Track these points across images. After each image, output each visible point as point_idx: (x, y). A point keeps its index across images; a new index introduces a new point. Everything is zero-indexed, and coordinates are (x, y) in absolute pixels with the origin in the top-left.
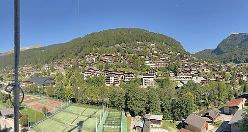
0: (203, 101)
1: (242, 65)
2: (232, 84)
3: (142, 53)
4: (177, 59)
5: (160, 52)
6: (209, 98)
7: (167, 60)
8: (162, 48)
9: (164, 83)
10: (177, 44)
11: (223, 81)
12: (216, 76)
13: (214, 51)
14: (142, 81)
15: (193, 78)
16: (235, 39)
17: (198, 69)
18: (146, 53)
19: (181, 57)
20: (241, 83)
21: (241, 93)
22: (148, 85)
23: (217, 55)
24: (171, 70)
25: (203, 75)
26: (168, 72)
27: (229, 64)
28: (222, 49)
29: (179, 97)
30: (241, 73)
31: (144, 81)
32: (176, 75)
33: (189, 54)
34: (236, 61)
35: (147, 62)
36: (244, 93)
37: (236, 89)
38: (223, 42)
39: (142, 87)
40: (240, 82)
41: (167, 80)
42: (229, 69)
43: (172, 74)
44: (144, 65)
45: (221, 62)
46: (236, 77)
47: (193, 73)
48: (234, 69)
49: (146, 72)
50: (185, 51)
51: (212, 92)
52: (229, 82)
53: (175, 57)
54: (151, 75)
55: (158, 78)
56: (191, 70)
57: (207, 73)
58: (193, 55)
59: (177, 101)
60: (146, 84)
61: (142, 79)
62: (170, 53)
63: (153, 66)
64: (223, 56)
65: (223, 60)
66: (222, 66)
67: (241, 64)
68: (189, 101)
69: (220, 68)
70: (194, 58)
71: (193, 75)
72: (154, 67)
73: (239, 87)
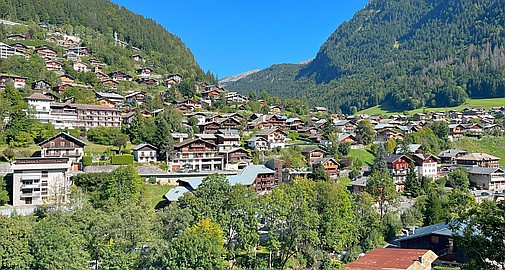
0: (263, 250)
1: (416, 118)
2: (377, 191)
3: (19, 67)
4: (168, 97)
5: (100, 70)
6: (287, 241)
7: (130, 101)
8: (110, 56)
9: (113, 188)
10: (172, 42)
11: (339, 180)
12: (313, 160)
13: (305, 71)
14: (10, 188)
15: (229, 166)
16: (386, 18)
17: (247, 134)
18: (37, 69)
19: (186, 90)
20: (412, 186)
21: (415, 229)
22: (38, 202)
23: (319, 82)
24: (144, 140)
25: (263, 157)
26: (130, 146)
27: (365, 115)
28: (336, 58)
29: (167, 238)
30: (413, 148)
31: (17, 186)
32: (161, 157)
33: (215, 83)
34: (392, 104)
35: (40, 106)
36: (427, 230)
37: (392, 209)
38: (341, 33)
39: (6, 211)
40: (407, 185)
41: (124, 178)
42: (362, 135)
43: (147, 153)
44: (20, 121)
45: (332, 110)
46: (391, 166)
47: (228, 150)
48: (383, 133)
49: (35, 148)
50: (199, 71)
51: (295, 217)
52: (362, 181)
53: (162, 90)
54: (57, 160)
55: (89, 170)
56: (219, 140)
57: (278, 149)
58: (231, 86)
59: (160, 253)
60: (29, 200)
61: (9, 179)
62: (144, 75)
63: (67, 122)
64: (341, 85)
65: (341, 102)
66: (336, 121)
67: (411, 113)
68: (204, 250)
69: (328, 129)
70: (231, 95)
71: (227, 158)
72: (70, 126)
73: (406, 204)
